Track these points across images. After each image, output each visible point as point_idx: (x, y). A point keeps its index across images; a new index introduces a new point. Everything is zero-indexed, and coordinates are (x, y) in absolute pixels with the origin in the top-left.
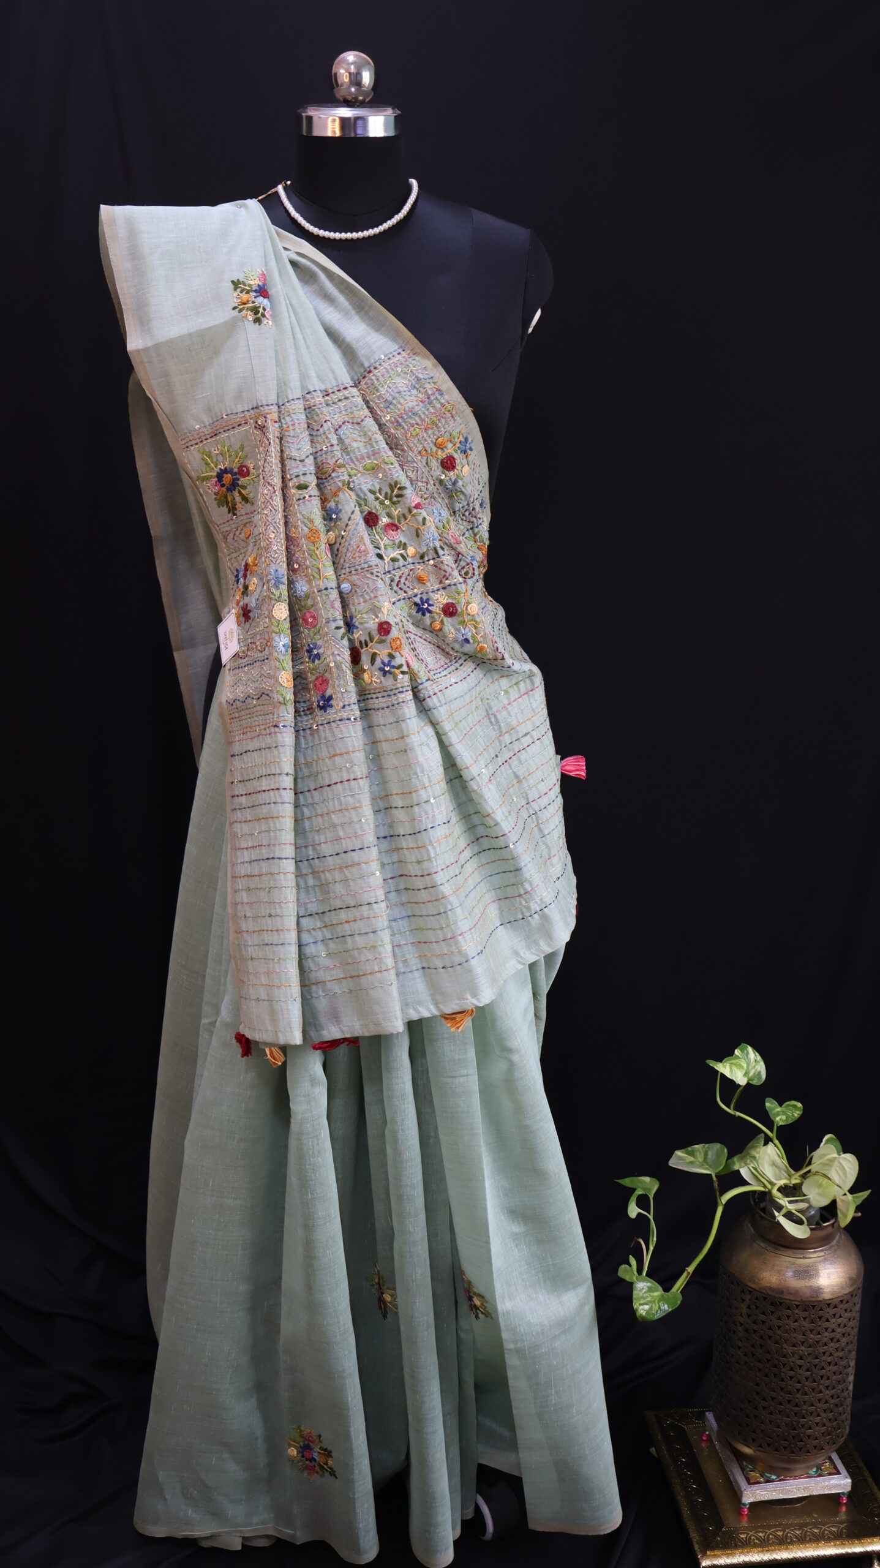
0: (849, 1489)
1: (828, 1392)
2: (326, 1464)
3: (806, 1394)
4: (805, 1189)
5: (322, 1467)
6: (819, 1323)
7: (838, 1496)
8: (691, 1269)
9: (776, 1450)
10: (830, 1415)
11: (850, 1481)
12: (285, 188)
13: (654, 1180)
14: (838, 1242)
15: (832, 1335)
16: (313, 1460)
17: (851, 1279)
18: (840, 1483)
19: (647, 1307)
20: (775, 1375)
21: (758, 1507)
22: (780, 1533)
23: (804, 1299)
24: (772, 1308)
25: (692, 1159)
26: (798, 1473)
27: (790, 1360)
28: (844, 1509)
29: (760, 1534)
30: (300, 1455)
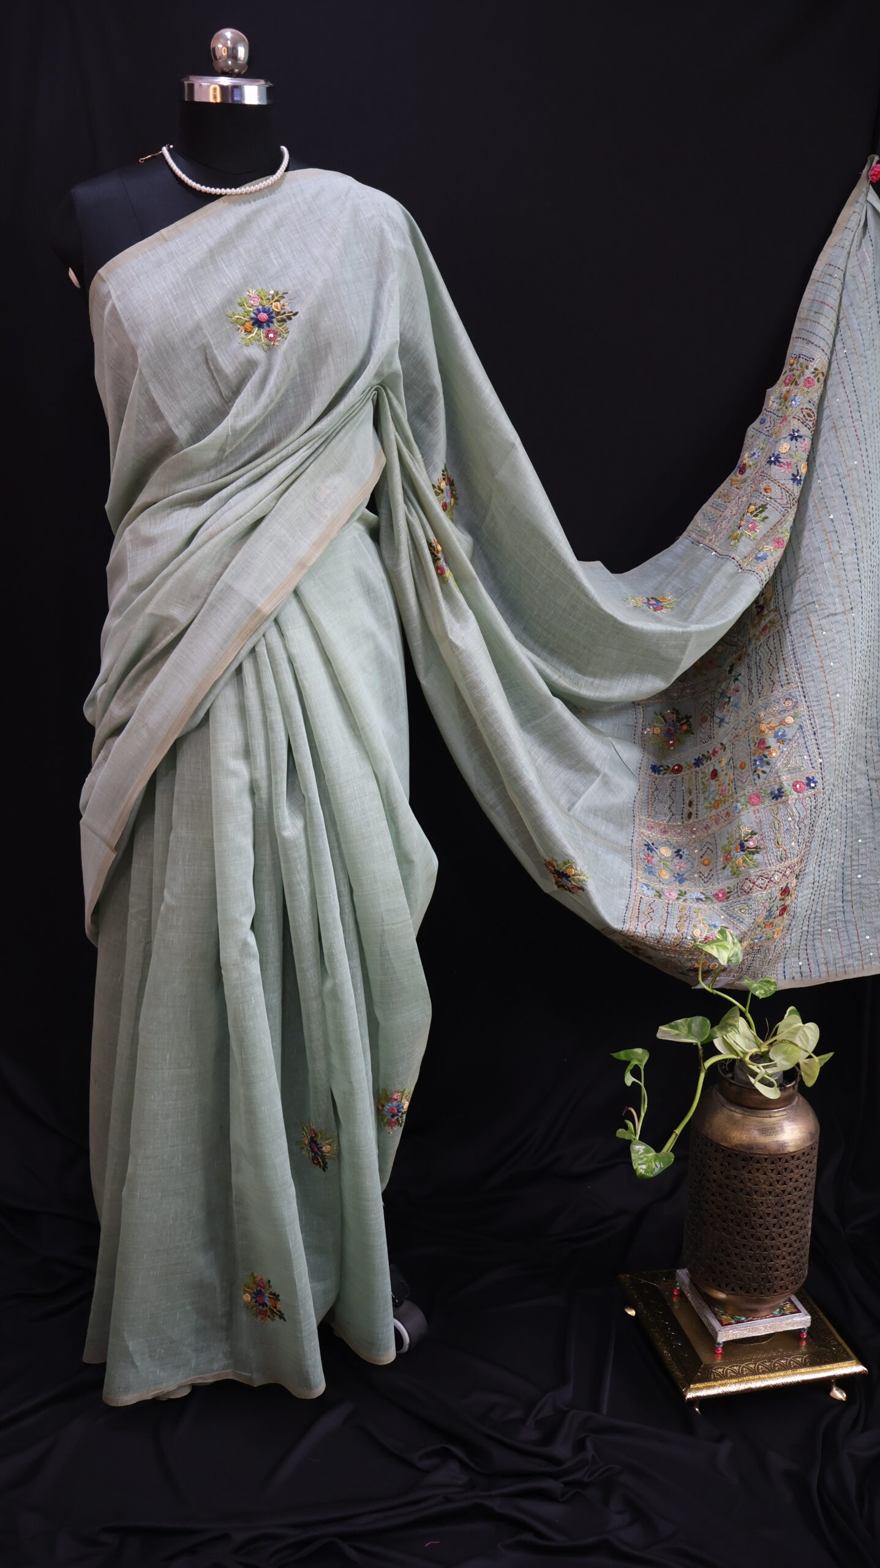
0: (809, 1324)
1: (792, 1237)
2: (275, 1307)
3: (773, 1239)
4: (771, 1055)
5: (272, 1311)
6: (785, 1174)
7: (800, 1331)
8: (678, 1131)
9: (747, 1292)
10: (794, 1258)
11: (809, 1317)
12: (169, 150)
13: (646, 1051)
14: (797, 1103)
15: (796, 1184)
16: (264, 1304)
17: (811, 1134)
18: (801, 1320)
19: (644, 1167)
20: (746, 1224)
21: (730, 1344)
22: (752, 1366)
23: (772, 1153)
24: (744, 1163)
25: (677, 1032)
26: (764, 1314)
27: (760, 1209)
28: (804, 1343)
29: (735, 1368)
30: (254, 1300)
